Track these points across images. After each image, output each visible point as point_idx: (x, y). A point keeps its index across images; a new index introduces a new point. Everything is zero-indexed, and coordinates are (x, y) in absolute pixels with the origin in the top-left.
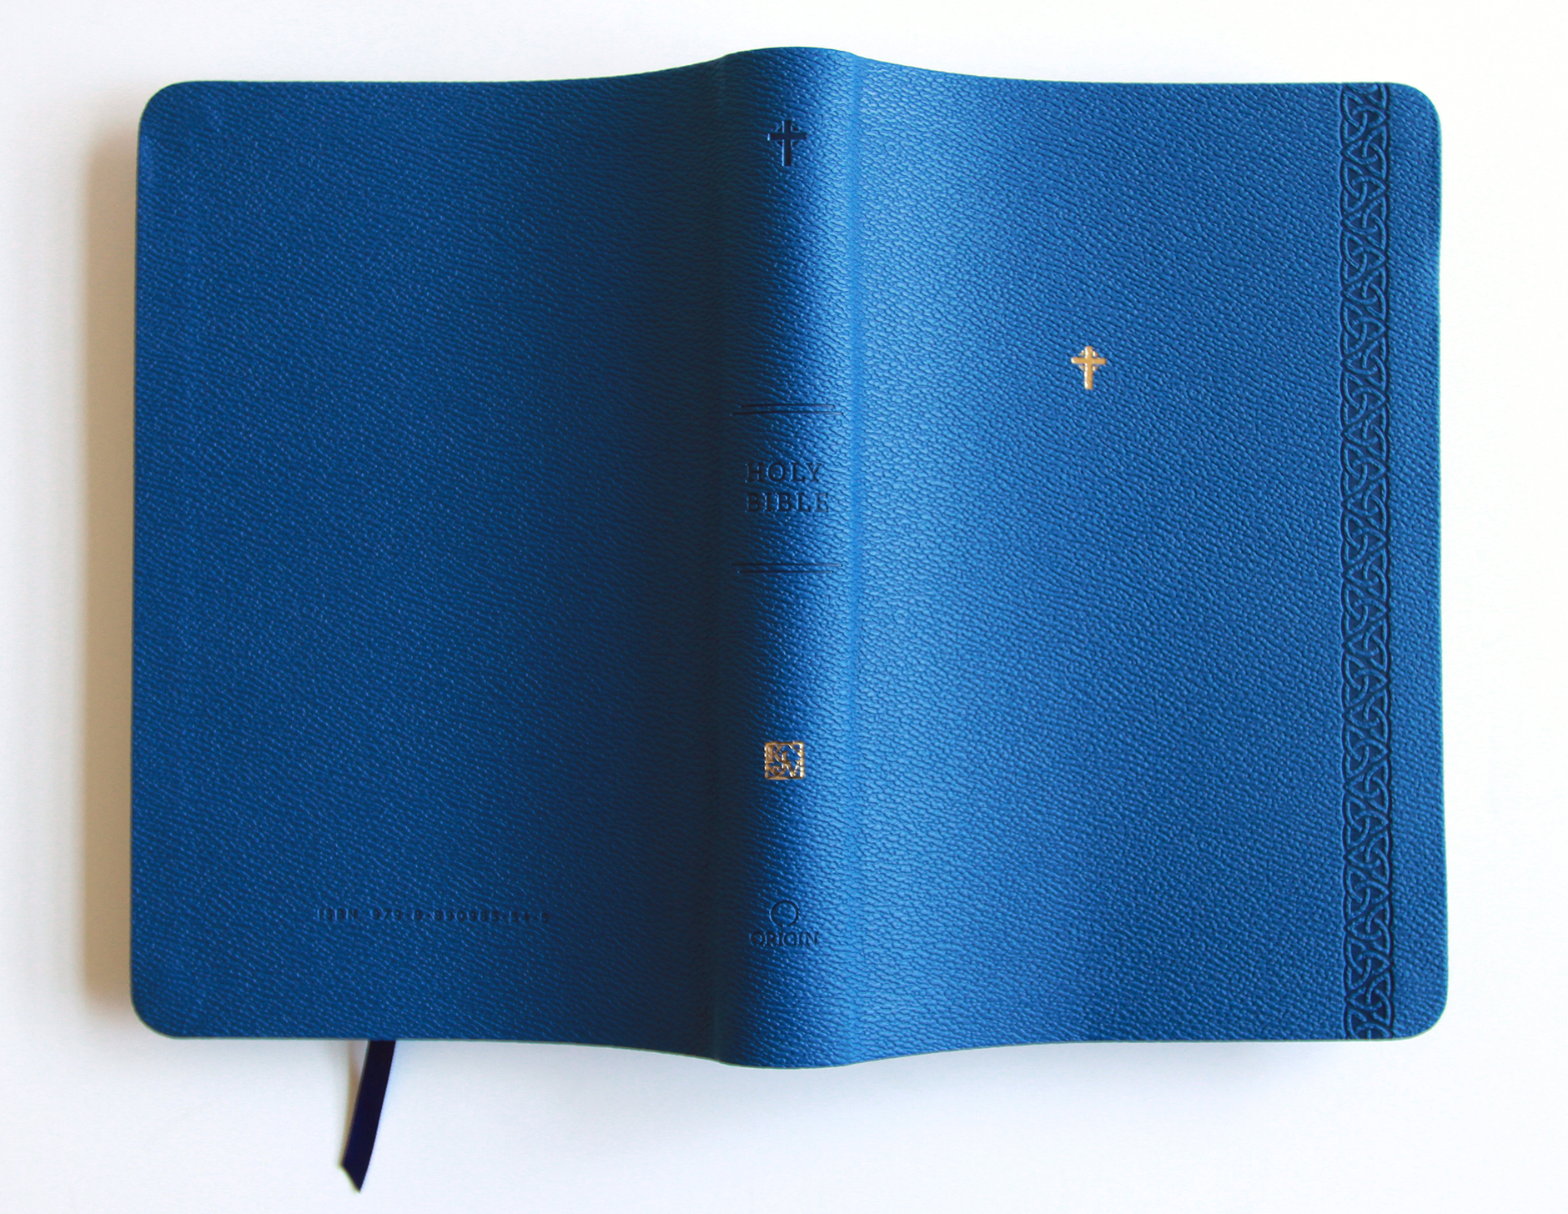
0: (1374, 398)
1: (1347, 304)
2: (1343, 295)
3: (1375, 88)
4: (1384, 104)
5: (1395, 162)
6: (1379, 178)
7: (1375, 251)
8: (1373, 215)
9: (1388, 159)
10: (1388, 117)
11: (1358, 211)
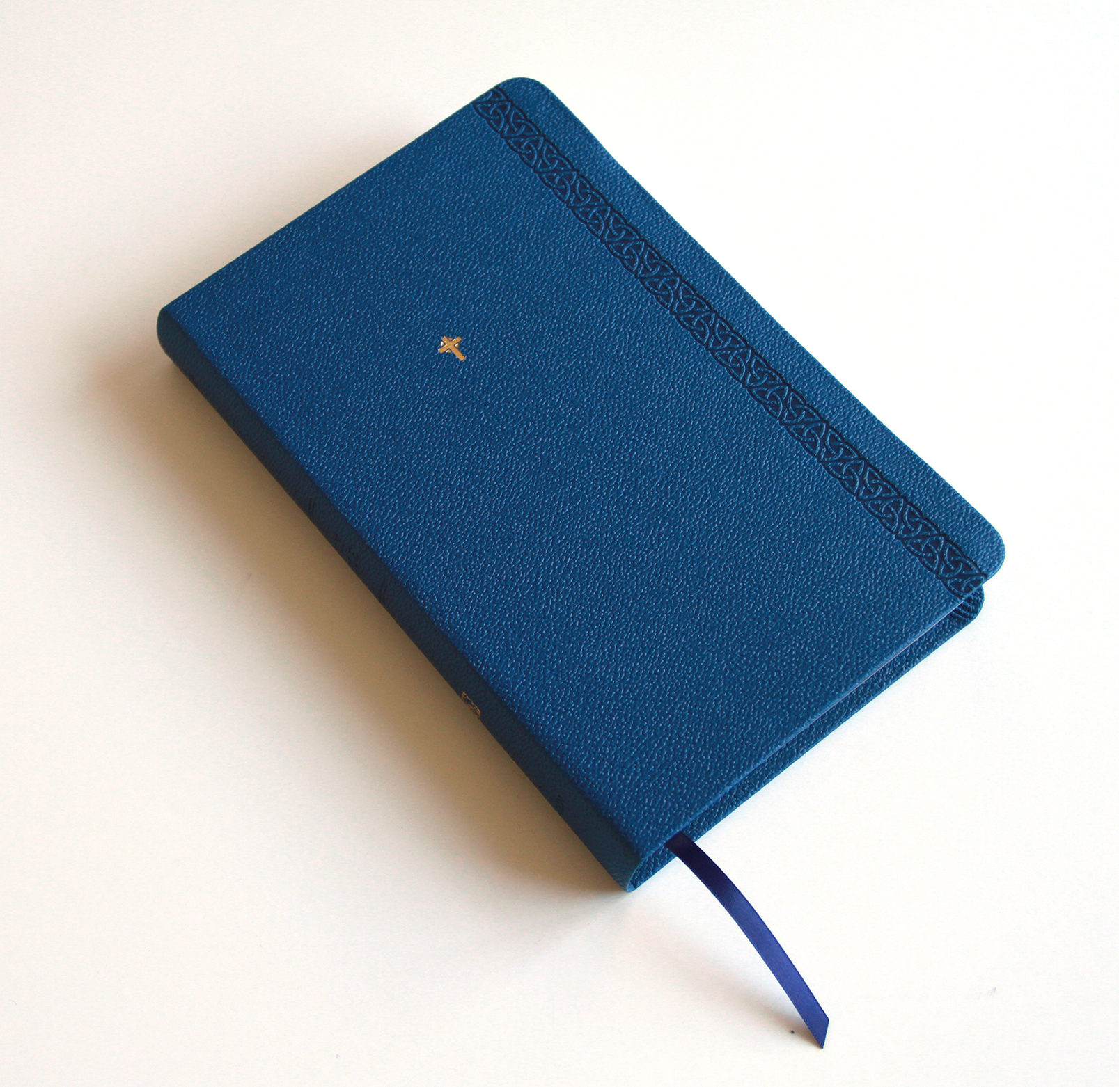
5: (537, 121)
6: (535, 135)
7: (566, 173)
8: (549, 156)
9: (530, 122)
10: (512, 101)
11: (538, 160)
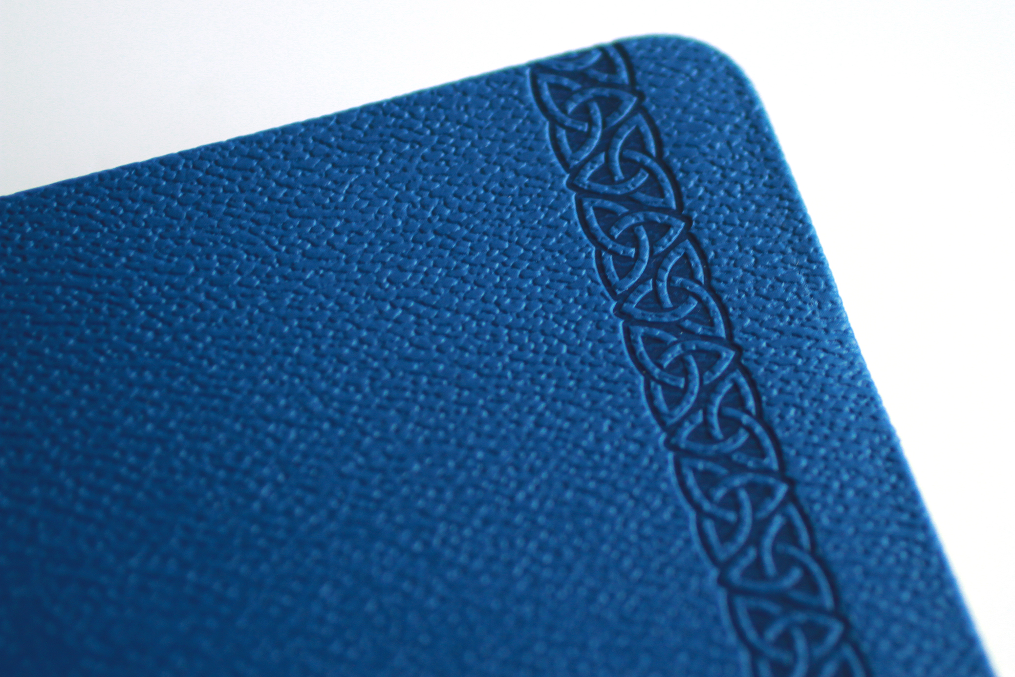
0: (816, 634)
1: (685, 461)
2: (674, 448)
3: (596, 57)
4: (624, 75)
5: (687, 172)
6: (666, 210)
7: (706, 344)
8: (679, 280)
9: (669, 170)
10: (641, 96)
11: (643, 281)
